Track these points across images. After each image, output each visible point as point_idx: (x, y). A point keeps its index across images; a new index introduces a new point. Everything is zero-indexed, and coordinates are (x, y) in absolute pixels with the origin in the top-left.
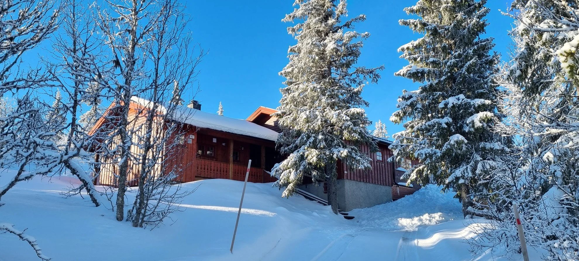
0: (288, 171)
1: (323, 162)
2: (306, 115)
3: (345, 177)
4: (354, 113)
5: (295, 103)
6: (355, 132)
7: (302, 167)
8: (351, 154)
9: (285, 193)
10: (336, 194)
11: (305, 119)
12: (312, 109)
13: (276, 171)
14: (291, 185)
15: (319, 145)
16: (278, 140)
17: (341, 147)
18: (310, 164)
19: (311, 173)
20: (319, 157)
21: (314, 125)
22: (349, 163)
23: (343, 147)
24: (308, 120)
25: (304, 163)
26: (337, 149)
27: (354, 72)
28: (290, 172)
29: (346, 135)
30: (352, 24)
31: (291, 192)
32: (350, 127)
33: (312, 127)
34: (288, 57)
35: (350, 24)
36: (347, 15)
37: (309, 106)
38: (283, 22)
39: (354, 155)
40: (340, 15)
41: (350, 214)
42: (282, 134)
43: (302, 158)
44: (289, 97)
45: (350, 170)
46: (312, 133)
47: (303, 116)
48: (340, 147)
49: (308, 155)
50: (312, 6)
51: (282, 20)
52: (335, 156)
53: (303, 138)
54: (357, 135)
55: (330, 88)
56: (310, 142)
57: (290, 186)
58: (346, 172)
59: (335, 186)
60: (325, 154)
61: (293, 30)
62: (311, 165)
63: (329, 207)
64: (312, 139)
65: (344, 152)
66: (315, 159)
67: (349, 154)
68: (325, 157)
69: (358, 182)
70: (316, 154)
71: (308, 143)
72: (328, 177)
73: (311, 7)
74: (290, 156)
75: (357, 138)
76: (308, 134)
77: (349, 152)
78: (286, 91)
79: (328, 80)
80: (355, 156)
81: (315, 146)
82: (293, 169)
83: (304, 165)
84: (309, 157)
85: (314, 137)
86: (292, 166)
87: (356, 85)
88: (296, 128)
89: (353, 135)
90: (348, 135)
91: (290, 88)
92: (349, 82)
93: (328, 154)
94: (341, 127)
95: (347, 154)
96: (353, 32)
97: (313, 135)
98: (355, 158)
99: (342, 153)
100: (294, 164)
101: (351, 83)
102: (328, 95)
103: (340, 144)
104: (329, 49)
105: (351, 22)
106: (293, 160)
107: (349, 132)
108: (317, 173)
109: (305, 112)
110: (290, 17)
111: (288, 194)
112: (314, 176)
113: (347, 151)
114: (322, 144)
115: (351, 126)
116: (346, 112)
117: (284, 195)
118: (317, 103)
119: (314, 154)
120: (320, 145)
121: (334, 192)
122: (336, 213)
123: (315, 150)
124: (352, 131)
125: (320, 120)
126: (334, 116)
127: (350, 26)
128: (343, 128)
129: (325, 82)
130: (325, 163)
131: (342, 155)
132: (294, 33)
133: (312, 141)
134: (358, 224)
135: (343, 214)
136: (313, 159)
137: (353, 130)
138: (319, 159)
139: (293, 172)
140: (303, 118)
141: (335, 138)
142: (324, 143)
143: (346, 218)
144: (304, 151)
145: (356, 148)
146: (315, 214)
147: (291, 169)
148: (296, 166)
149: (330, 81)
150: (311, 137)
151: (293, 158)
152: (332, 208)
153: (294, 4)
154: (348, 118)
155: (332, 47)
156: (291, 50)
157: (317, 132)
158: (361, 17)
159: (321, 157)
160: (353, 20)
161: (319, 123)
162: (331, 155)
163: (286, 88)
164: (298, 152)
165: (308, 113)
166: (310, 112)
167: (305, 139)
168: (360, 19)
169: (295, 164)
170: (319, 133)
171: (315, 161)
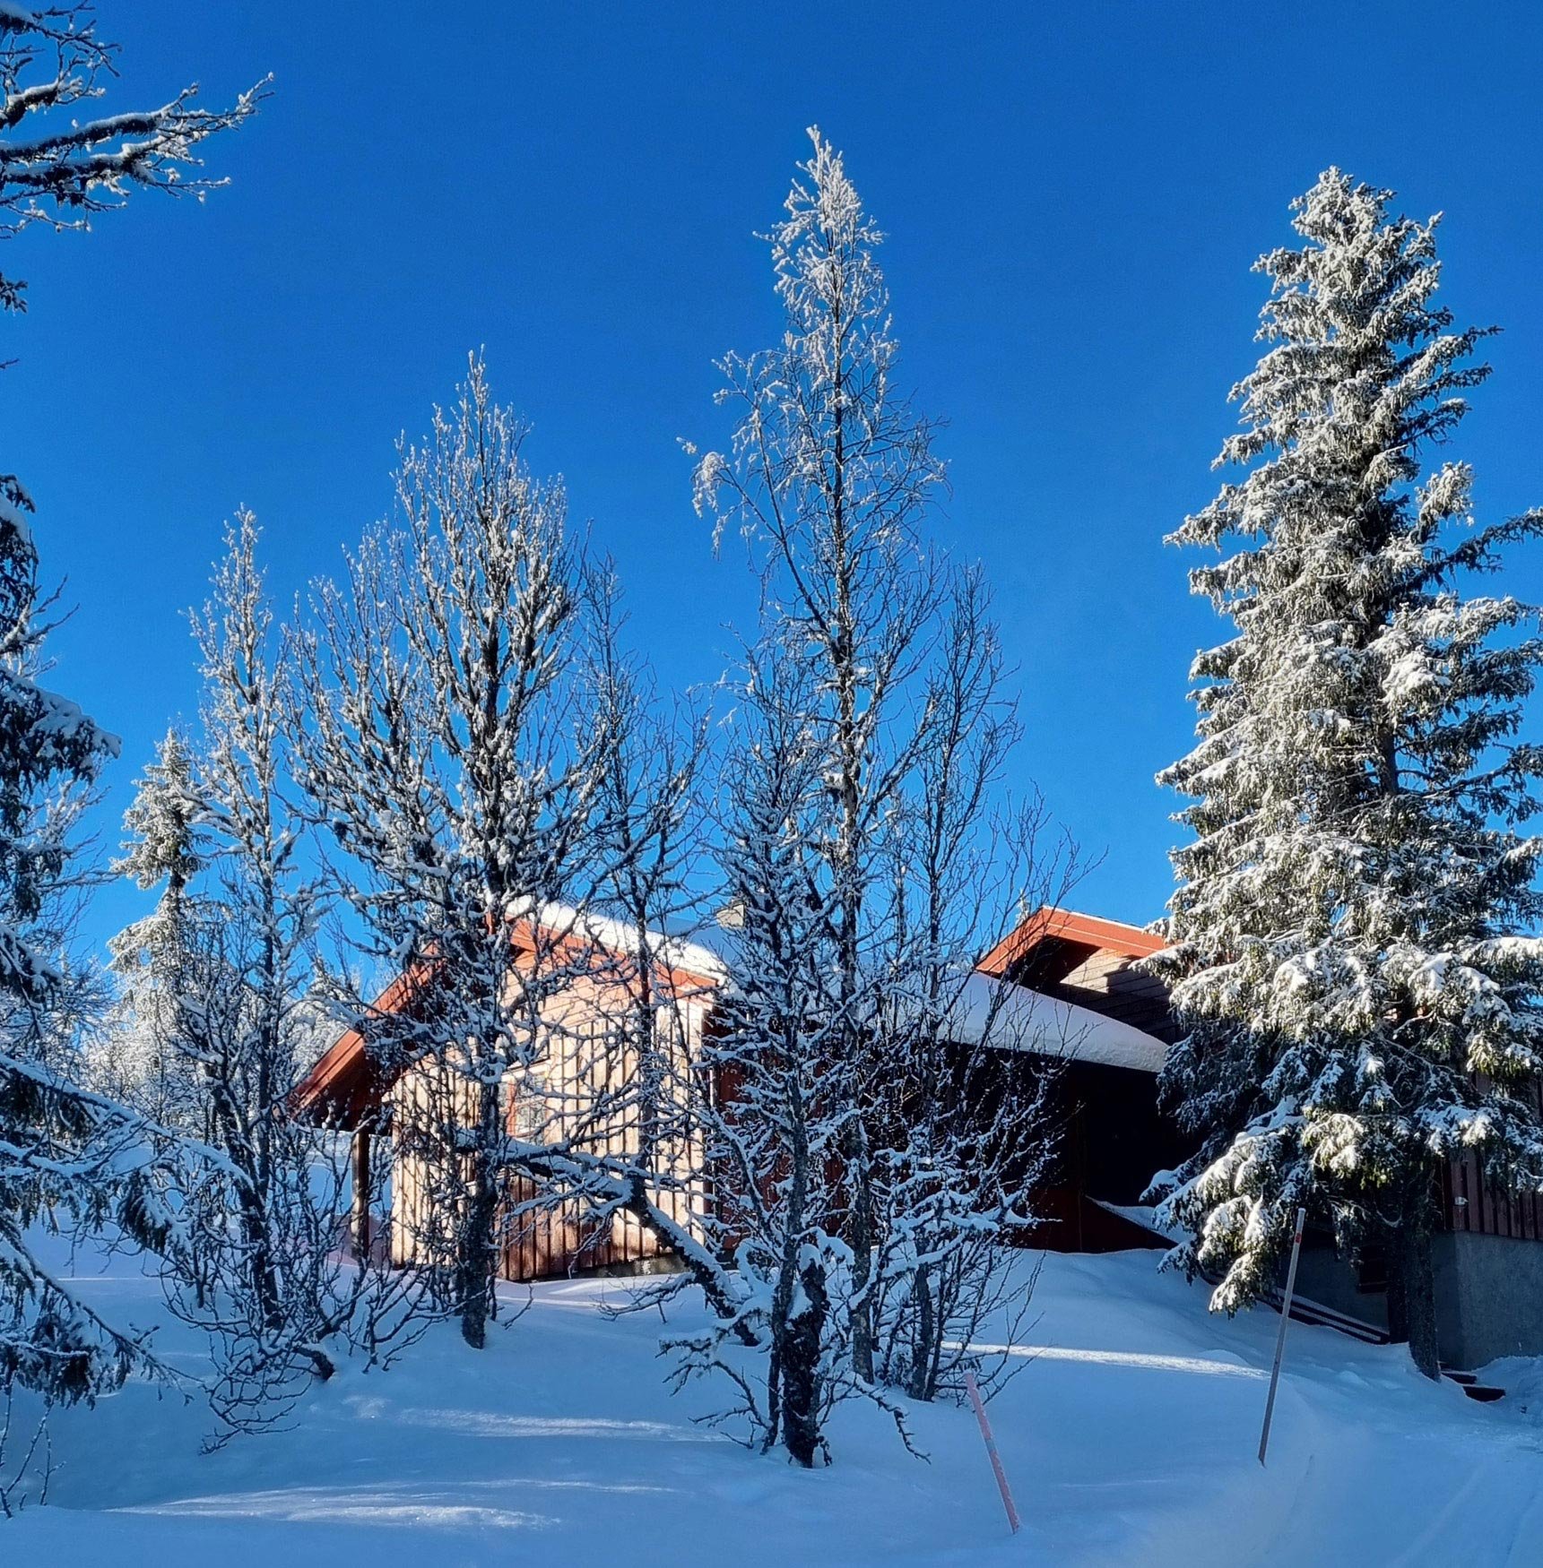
0: (1232, 1204)
1: (1385, 1167)
2: (1306, 971)
3: (1458, 1224)
4: (1513, 957)
5: (1247, 917)
6: (1518, 1037)
7: (1289, 1189)
8: (1502, 1130)
9: (1224, 1294)
10: (1429, 1297)
11: (1301, 988)
12: (1325, 943)
13: (1178, 1207)
14: (1246, 1259)
15: (1365, 1100)
16: (1167, 1071)
17: (1459, 1101)
18: (1325, 1174)
19: (1330, 1210)
20: (1366, 1145)
21: (1336, 1009)
22: (1494, 1168)
23: (1467, 1105)
24: (1313, 992)
25: (1298, 1170)
26: (1443, 1114)
27: (1499, 767)
28: (1242, 1210)
29: (1479, 1051)
30: (1493, 547)
31: (1250, 1292)
32: (1498, 1020)
33: (1328, 1019)
34: (1189, 696)
35: (1482, 550)
36: (1470, 520)
37: (1311, 929)
38: (1170, 544)
39: (1512, 1133)
40: (1439, 518)
41: (1485, 1379)
42: (1185, 1045)
43: (1288, 1150)
44: (1219, 892)
45: (1494, 1197)
46: (1330, 1047)
47: (1292, 976)
48: (1453, 1102)
49: (1315, 1141)
50: (1305, 477)
51: (1168, 537)
52: (1434, 1142)
53: (1290, 1068)
54: (1529, 1051)
55: (1396, 849)
56: (1324, 1087)
57: (1243, 1266)
58: (1460, 1201)
59: (1423, 1263)
60: (1388, 1132)
61: (1217, 580)
62: (1330, 1181)
63: (1403, 1350)
64: (1332, 1074)
65: (1476, 1127)
66: (1350, 1157)
67: (1494, 1132)
68: (1390, 1146)
69: (1511, 1244)
70: (1356, 1135)
71: (1317, 1087)
72: (1394, 1224)
73: (1300, 483)
74: (1237, 1143)
75: (1527, 1063)
76: (1311, 1051)
77: (1495, 1123)
78: (1197, 859)
79: (1388, 814)
80: (1518, 1141)
81: (1345, 1098)
82: (1254, 1199)
83: (1299, 1181)
84: (1325, 1148)
85: (1340, 1062)
86: (1251, 1186)
87: (1505, 815)
88: (1256, 1024)
89: (1508, 1052)
90: (1486, 1051)
91: (1214, 847)
92: (1476, 808)
93: (1404, 1132)
94: (1456, 1019)
95: (1489, 1135)
96: (1500, 600)
97: (1335, 1055)
98: (1522, 1147)
99: (1464, 1131)
100: (1257, 1177)
101: (1484, 808)
102: (1394, 881)
103: (1454, 1090)
104: (1401, 690)
105: (1485, 540)
106: (1252, 1158)
107: (1493, 1038)
108: (1357, 1212)
109: (1296, 958)
110: (1205, 525)
111: (1235, 1301)
112: (1345, 1222)
113: (1487, 1120)
114: (1378, 1093)
115: (1501, 1017)
116: (1477, 953)
117: (1217, 1303)
118: (1345, 920)
119: (1349, 1133)
120: (1372, 1097)
121: (1420, 1290)
122: (1433, 1375)
123: (1346, 1117)
124: (1506, 1036)
125: (1366, 994)
126: (1432, 976)
127: (1482, 560)
128: (1465, 1020)
129: (1375, 822)
130: (1393, 1171)
131: (1467, 1138)
132: (1217, 592)
133: (1334, 1079)
134: (1525, 1417)
135: (1459, 1379)
136: (1342, 1155)
137: (1510, 1032)
138: (1367, 1156)
139: (1255, 1211)
140: (1293, 987)
141: (1431, 1066)
142: (1387, 1088)
143: (1472, 1393)
144: (1292, 1120)
145: (1519, 1104)
146: (1350, 1377)
147: (1247, 1199)
148: (1265, 1184)
149: (1400, 816)
150: (1325, 1061)
151: (1249, 1151)
152: (1414, 1355)
153: (1215, 462)
154: (1491, 984)
155: (1414, 680)
156: (1205, 665)
157: (1349, 1042)
158: (1531, 519)
159: (1373, 1145)
160: (1493, 532)
161: (1365, 1003)
162: (1417, 1135)
163: (1195, 847)
164: (1266, 1122)
165: (1310, 962)
166: (1318, 956)
167: (1303, 1070)
168: (1525, 527)
169: (1263, 1174)
170: (1358, 1045)
171: (1351, 1164)
